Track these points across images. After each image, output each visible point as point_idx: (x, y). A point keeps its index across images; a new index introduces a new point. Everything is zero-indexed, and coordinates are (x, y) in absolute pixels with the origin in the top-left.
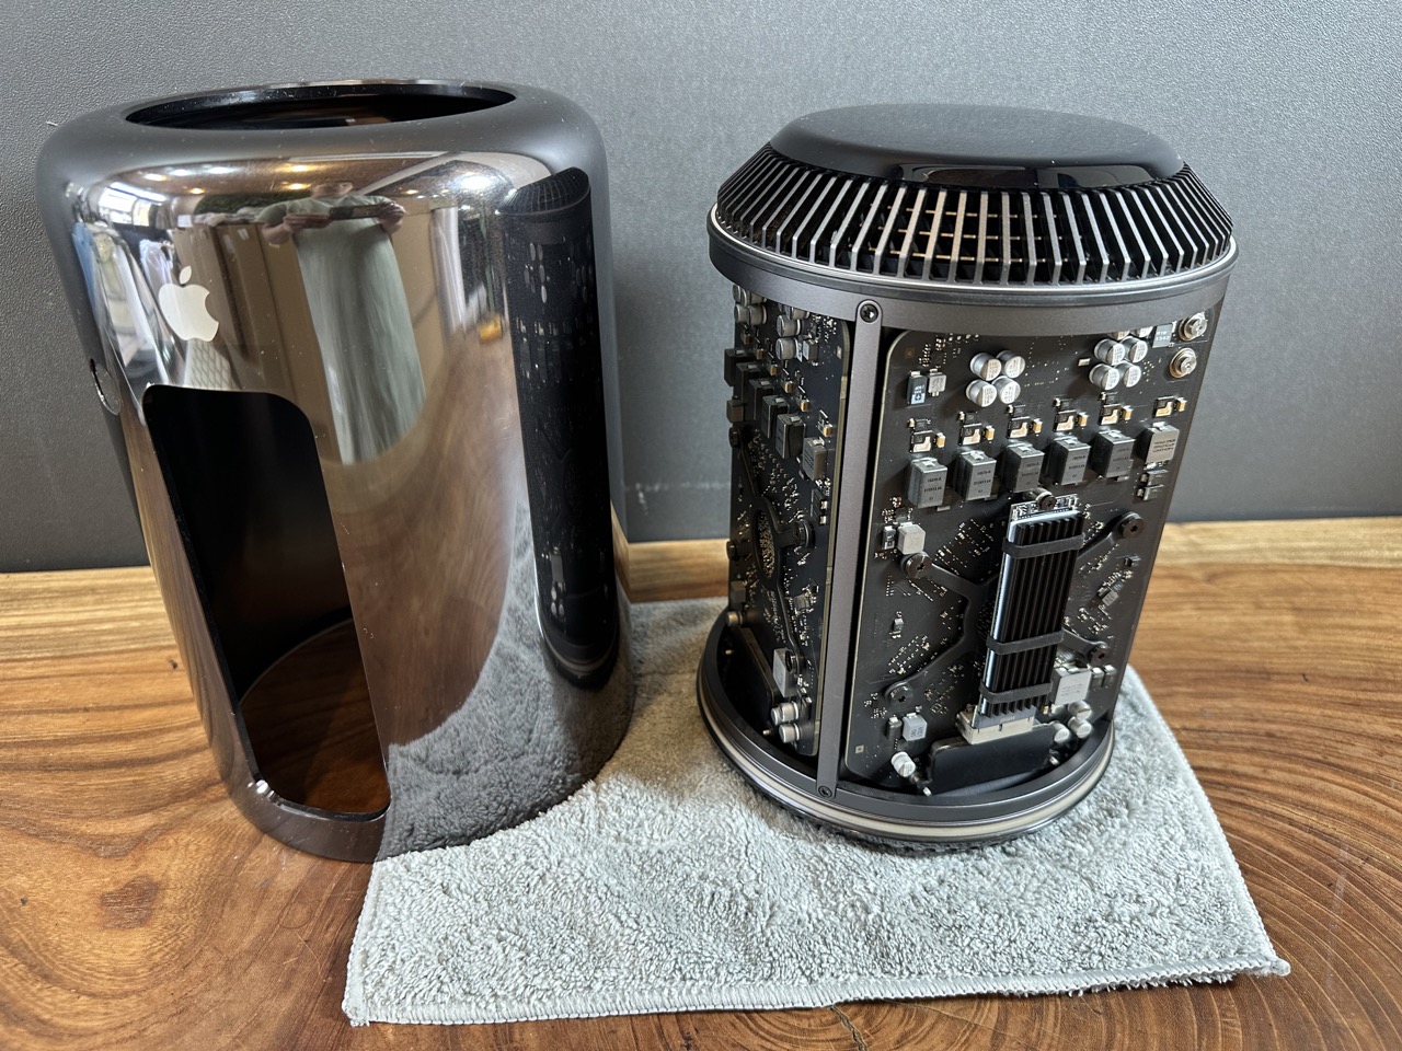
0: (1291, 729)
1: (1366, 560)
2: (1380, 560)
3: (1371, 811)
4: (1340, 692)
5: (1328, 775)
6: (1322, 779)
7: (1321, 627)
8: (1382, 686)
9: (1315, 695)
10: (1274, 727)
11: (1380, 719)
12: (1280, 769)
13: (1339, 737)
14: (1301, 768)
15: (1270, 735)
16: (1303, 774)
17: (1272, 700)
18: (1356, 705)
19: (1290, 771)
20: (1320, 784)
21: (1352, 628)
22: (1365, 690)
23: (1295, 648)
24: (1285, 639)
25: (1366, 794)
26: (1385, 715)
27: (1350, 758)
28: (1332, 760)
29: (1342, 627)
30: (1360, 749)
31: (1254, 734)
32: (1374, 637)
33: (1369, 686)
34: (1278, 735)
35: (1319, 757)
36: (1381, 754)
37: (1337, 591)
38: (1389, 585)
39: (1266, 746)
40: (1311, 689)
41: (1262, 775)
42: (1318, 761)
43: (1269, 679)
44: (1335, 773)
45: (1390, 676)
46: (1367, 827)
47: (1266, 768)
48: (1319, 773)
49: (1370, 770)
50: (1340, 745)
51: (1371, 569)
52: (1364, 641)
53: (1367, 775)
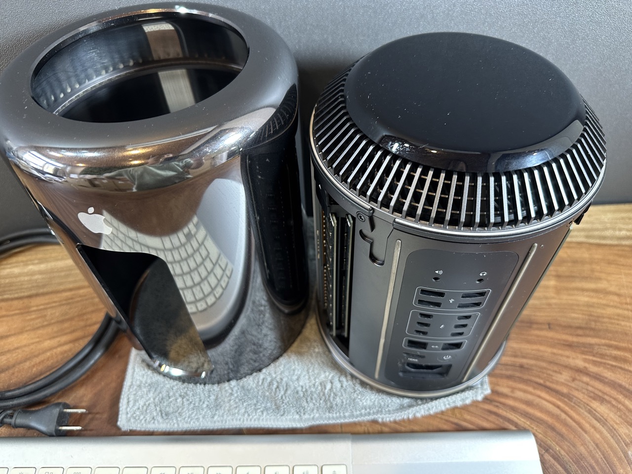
0: (532, 362)
1: (604, 238)
2: (611, 238)
3: (557, 418)
4: (565, 337)
5: (544, 395)
6: (539, 397)
7: (567, 289)
8: (587, 332)
9: (552, 338)
10: (524, 361)
11: (579, 356)
12: (521, 390)
13: (556, 368)
14: (531, 389)
15: (521, 366)
16: (531, 393)
17: (529, 342)
18: (570, 346)
19: (525, 391)
20: (537, 400)
21: (583, 290)
22: (578, 335)
23: (549, 305)
24: (546, 298)
25: (558, 407)
26: (583, 353)
27: (557, 383)
28: (548, 384)
29: (577, 289)
30: (564, 376)
31: (513, 365)
32: (592, 297)
33: (580, 332)
34: (526, 366)
35: (541, 381)
36: (574, 380)
37: (583, 262)
38: (611, 258)
39: (518, 374)
40: (551, 334)
41: (510, 394)
42: (540, 384)
43: (530, 327)
44: (547, 393)
45: (593, 325)
46: (553, 429)
47: (513, 389)
48: (538, 392)
49: (565, 390)
50: (554, 374)
51: (605, 245)
52: (586, 299)
53: (562, 394)
